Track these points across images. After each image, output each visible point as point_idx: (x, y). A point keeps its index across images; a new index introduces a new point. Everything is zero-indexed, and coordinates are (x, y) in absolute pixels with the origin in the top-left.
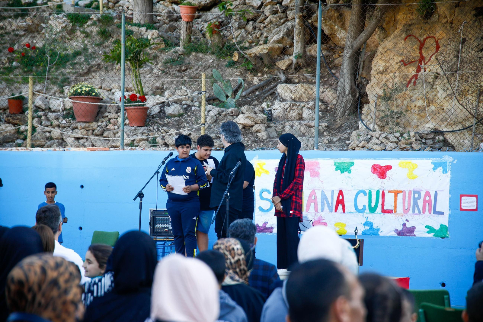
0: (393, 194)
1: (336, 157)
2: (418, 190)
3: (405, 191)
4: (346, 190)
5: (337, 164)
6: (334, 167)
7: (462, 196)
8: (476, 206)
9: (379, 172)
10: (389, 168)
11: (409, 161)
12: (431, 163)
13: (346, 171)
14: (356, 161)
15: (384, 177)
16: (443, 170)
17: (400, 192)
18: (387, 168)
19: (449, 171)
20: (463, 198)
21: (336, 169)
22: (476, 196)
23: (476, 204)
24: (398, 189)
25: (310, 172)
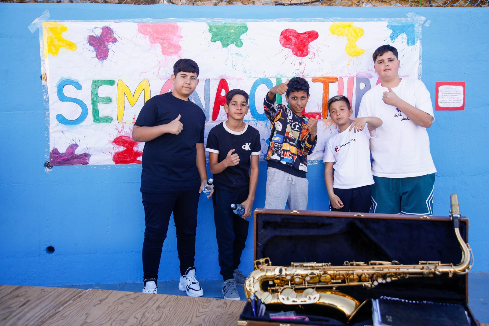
0: (320, 85)
1: (213, 16)
2: (364, 75)
3: (341, 79)
4: (233, 79)
5: (215, 30)
6: (210, 36)
7: (439, 84)
8: (462, 101)
9: (295, 44)
10: (313, 35)
11: (348, 23)
12: (387, 26)
13: (232, 43)
14: (251, 25)
15: (305, 53)
16: (408, 40)
17: (335, 80)
18: (309, 37)
19: (419, 41)
20: (441, 88)
21: (213, 40)
22: (463, 84)
23: (462, 97)
24: (330, 75)
25: (162, 44)
